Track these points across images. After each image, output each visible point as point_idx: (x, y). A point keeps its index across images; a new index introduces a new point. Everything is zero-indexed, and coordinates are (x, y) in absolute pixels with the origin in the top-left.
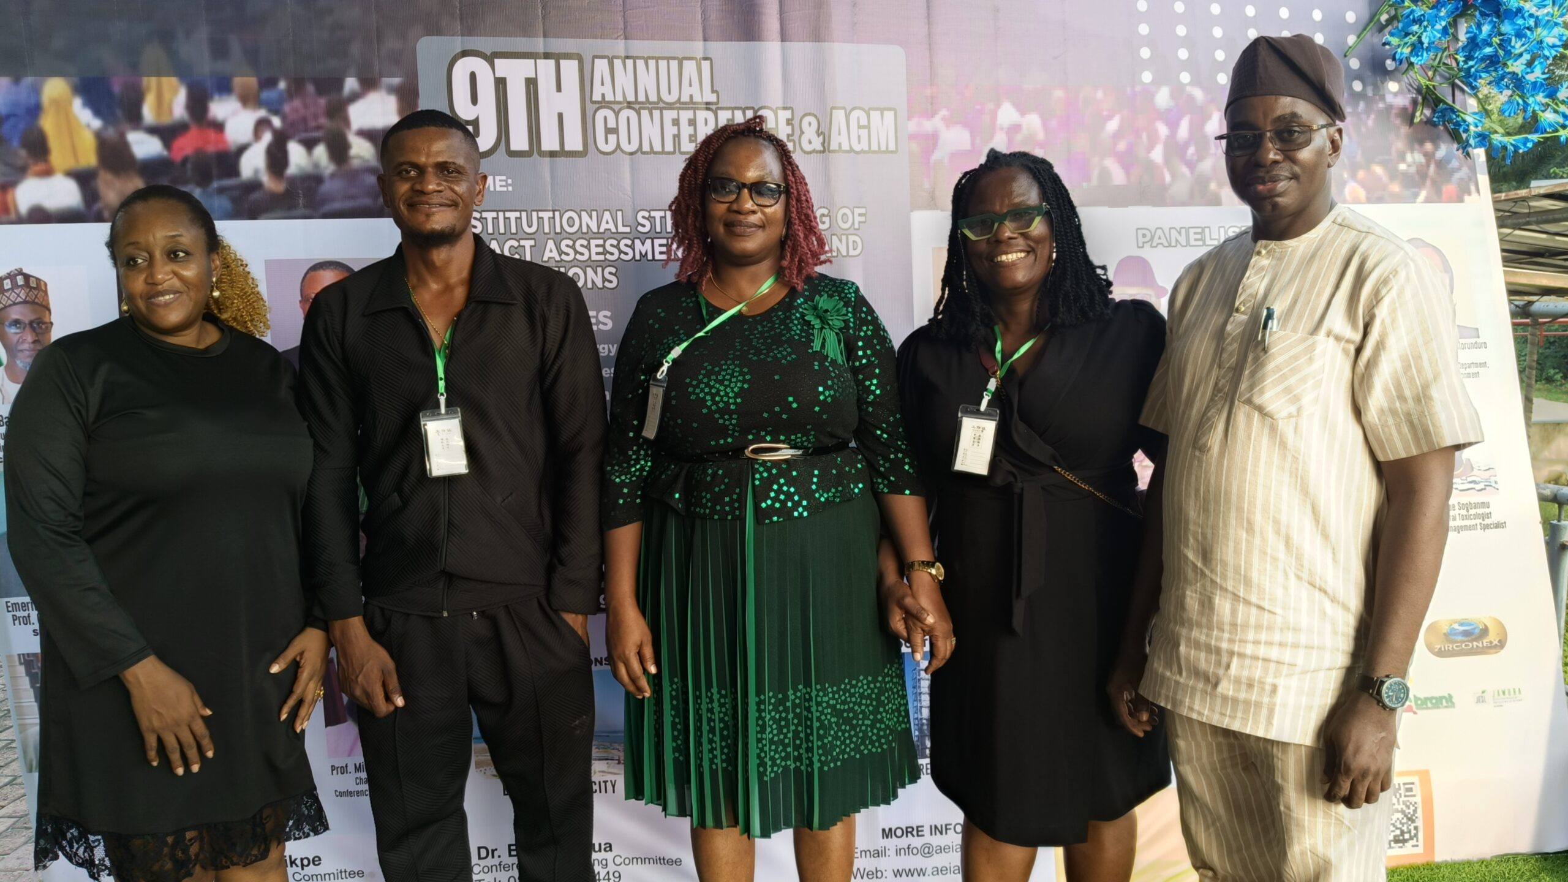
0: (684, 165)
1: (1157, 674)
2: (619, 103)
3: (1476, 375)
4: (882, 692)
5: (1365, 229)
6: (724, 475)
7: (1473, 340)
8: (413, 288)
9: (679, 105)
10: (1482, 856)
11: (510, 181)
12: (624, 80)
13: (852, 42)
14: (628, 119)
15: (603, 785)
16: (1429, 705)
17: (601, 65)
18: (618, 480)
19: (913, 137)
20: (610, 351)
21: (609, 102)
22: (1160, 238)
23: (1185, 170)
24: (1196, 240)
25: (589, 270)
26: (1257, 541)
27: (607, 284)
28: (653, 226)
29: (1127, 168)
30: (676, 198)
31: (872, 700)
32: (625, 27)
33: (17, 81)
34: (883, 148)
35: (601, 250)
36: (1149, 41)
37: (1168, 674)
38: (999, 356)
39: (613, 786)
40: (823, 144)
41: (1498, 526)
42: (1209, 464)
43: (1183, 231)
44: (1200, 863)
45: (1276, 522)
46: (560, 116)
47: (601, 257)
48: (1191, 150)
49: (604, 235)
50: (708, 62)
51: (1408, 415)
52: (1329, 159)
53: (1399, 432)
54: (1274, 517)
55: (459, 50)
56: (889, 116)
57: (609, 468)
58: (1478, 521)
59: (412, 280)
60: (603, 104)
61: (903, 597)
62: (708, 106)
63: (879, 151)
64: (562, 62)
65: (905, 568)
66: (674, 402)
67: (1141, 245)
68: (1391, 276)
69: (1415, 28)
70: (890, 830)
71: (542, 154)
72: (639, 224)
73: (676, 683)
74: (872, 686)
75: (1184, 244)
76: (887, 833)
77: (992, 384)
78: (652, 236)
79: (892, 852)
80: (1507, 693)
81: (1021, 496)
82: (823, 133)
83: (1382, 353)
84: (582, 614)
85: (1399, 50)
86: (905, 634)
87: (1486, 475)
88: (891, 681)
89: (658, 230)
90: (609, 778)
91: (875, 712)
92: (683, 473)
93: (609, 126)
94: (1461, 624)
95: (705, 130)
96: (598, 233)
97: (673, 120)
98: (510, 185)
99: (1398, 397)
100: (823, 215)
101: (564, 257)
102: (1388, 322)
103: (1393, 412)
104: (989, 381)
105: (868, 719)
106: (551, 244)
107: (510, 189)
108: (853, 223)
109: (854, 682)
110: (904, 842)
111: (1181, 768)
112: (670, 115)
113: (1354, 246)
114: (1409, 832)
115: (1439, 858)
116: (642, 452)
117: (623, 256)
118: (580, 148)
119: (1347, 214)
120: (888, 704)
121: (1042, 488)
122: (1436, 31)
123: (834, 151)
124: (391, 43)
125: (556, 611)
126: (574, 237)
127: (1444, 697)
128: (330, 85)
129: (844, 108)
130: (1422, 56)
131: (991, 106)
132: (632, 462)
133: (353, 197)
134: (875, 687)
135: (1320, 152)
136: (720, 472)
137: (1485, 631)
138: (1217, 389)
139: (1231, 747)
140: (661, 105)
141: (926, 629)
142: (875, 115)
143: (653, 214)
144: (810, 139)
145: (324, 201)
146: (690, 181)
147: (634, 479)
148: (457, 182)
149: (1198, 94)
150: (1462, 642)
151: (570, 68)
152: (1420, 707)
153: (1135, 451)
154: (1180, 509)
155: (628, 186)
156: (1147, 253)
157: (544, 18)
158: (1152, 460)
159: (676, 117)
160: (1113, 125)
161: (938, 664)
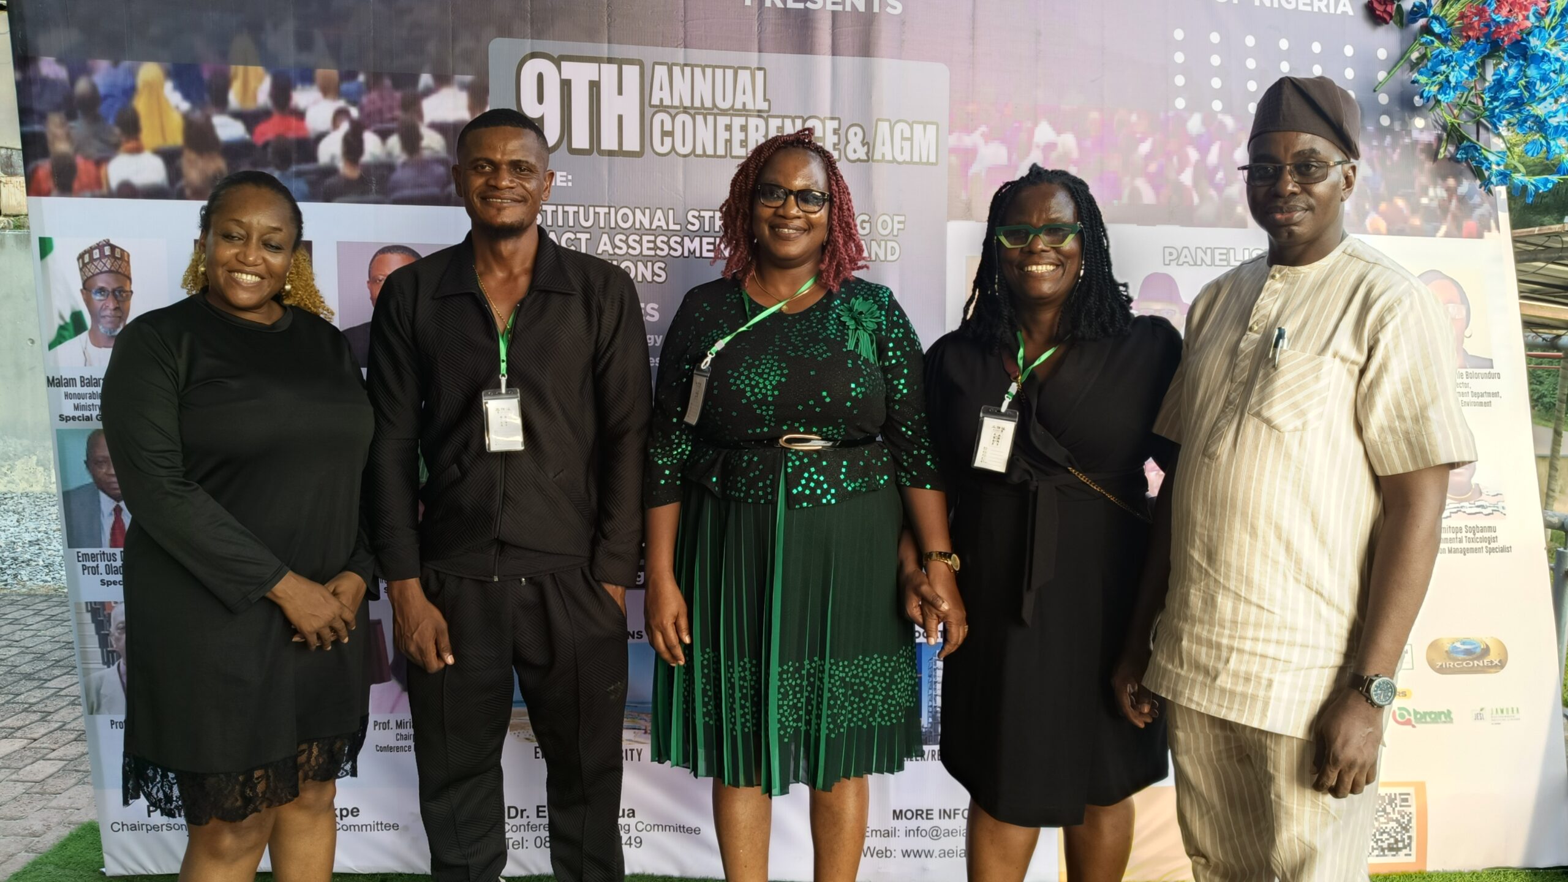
0: (736, 171)
1: (1159, 666)
2: (676, 107)
3: (1488, 404)
4: (895, 670)
5: (1372, 260)
6: (759, 463)
7: (1487, 371)
8: (481, 275)
9: (732, 112)
10: (1473, 869)
11: (570, 177)
12: (682, 85)
13: (900, 58)
14: (684, 122)
15: (629, 753)
16: (1428, 719)
17: (661, 72)
18: (660, 462)
19: (953, 151)
20: (655, 342)
21: (668, 107)
22: (1186, 257)
23: (1213, 193)
24: (1221, 260)
25: (640, 264)
26: (1260, 545)
27: (656, 278)
28: (702, 224)
29: (1157, 188)
30: (727, 201)
31: (885, 677)
32: (685, 37)
33: (116, 64)
34: (924, 160)
35: (651, 245)
36: (1183, 69)
37: (1170, 667)
38: (1020, 362)
39: (639, 755)
40: (867, 154)
41: (1505, 549)
42: (1217, 471)
43: (1209, 251)
44: (1193, 849)
45: (1278, 528)
46: (620, 118)
47: (652, 253)
48: (1220, 175)
49: (655, 232)
50: (762, 72)
51: (1407, 434)
52: (1343, 194)
53: (1397, 449)
54: (1276, 524)
55: (528, 52)
56: (931, 129)
57: (652, 450)
58: (1484, 545)
59: (480, 267)
60: (662, 108)
61: (921, 584)
62: (759, 114)
63: (920, 163)
64: (624, 67)
65: (923, 558)
66: (716, 392)
67: (1167, 262)
68: (1395, 304)
69: (1443, 68)
70: (901, 811)
71: (601, 153)
72: (690, 223)
73: (708, 653)
74: (887, 665)
75: (1209, 263)
76: (898, 815)
77: (1014, 388)
78: (701, 234)
79: (902, 833)
80: (1505, 711)
81: (1035, 494)
82: (868, 143)
83: (1384, 375)
84: (622, 586)
85: (1427, 89)
86: (921, 620)
87: (1494, 500)
88: (905, 662)
89: (707, 229)
90: (636, 746)
91: (888, 689)
92: (721, 459)
93: (665, 129)
94: (1464, 643)
95: (756, 138)
96: (650, 229)
97: (726, 126)
98: (570, 181)
99: (1398, 416)
100: (863, 221)
101: (617, 251)
102: (1391, 346)
103: (1393, 430)
104: (1010, 385)
105: (880, 694)
106: (605, 238)
107: (570, 184)
108: (892, 230)
109: (867, 659)
110: (913, 824)
111: (1180, 759)
112: (723, 121)
113: (1361, 275)
114: (1403, 841)
115: (1430, 867)
116: (684, 437)
117: (672, 253)
118: (637, 148)
119: (1358, 245)
120: (900, 683)
121: (1056, 488)
122: (1464, 71)
123: (878, 161)
124: (466, 42)
125: (598, 582)
126: (627, 232)
127: (1443, 713)
128: (406, 80)
129: (889, 120)
130: (1449, 94)
131: (1029, 124)
132: (675, 446)
133: (421, 186)
134: (890, 666)
135: (1335, 187)
136: (755, 459)
137: (1486, 651)
138: (1228, 401)
139: (1227, 740)
140: (715, 111)
141: (941, 615)
142: (918, 128)
143: (703, 213)
144: (855, 148)
145: (397, 187)
146: (741, 186)
147: (675, 461)
148: (528, 180)
149: (1229, 122)
150: (1465, 660)
151: (631, 73)
152: (1419, 721)
153: (1147, 459)
154: (1189, 512)
155: (681, 188)
156: (1173, 271)
157: (609, 25)
158: (1163, 468)
159: (729, 123)
160: (1145, 148)
161: (950, 649)
